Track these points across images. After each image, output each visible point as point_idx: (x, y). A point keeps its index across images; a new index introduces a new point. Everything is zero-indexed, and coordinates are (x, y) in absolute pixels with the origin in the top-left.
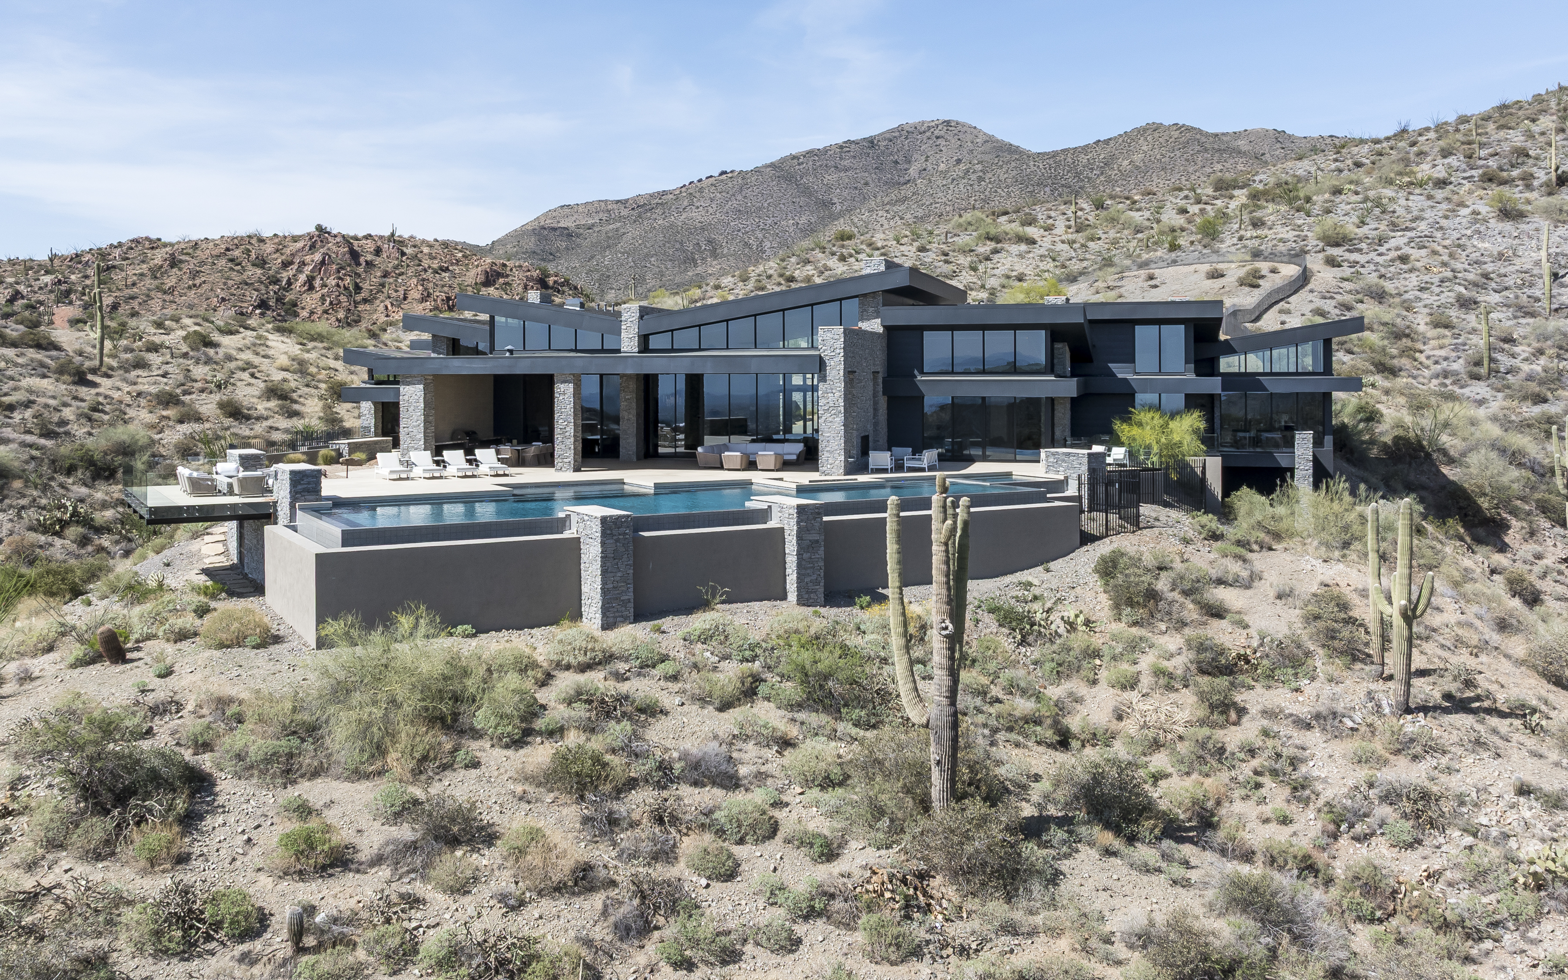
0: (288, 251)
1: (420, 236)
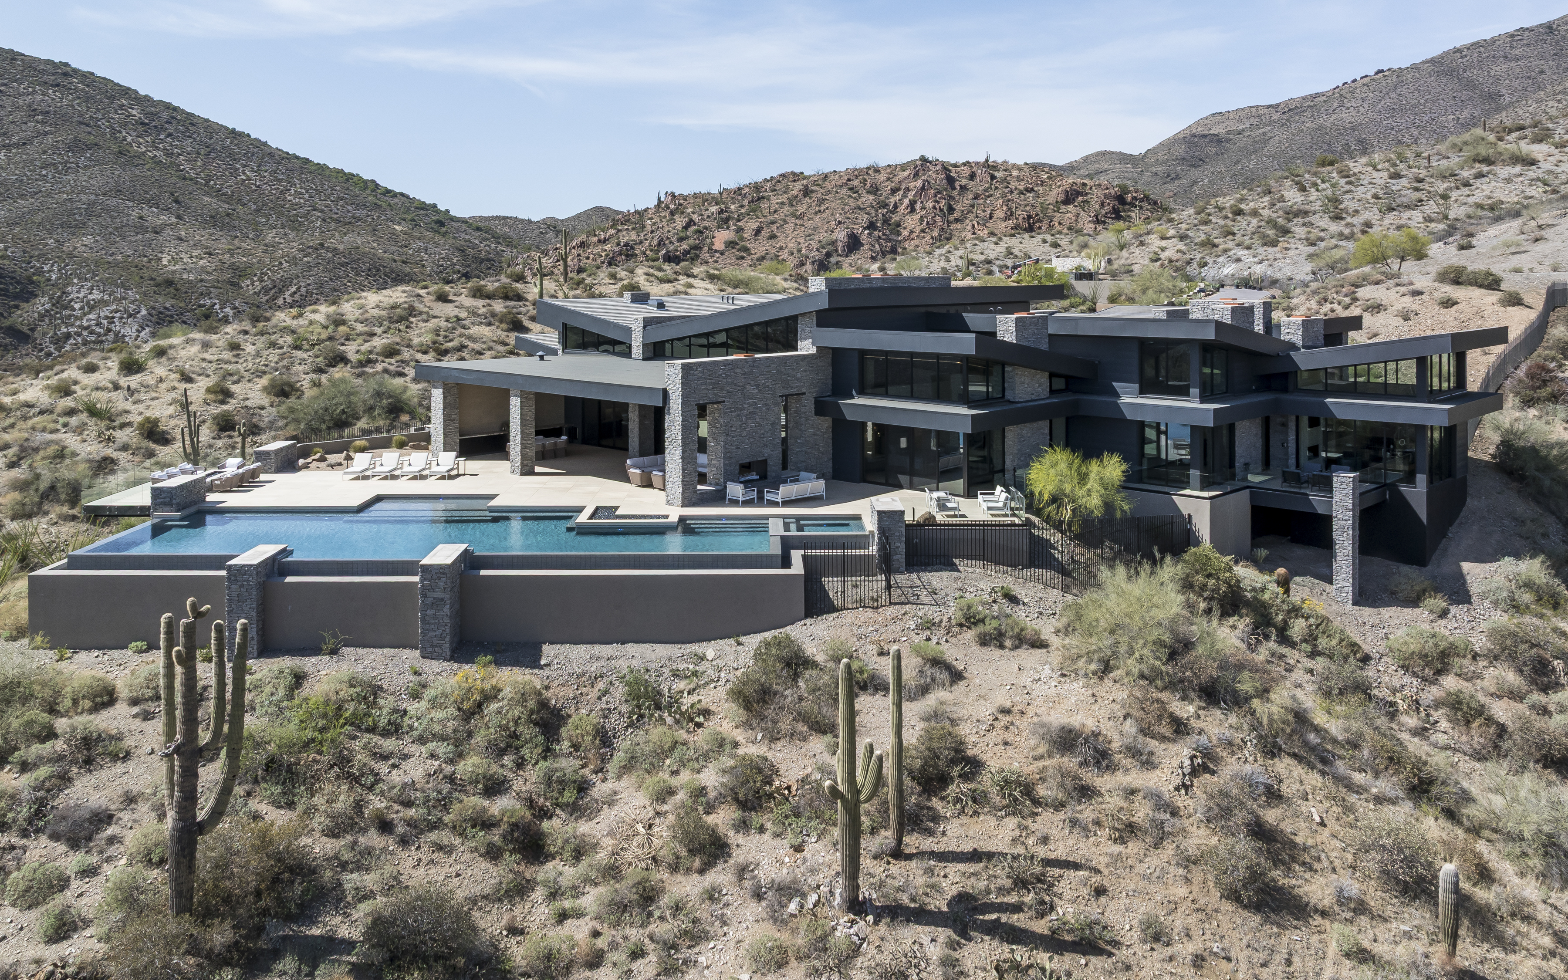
0: (896, 179)
1: (1012, 161)
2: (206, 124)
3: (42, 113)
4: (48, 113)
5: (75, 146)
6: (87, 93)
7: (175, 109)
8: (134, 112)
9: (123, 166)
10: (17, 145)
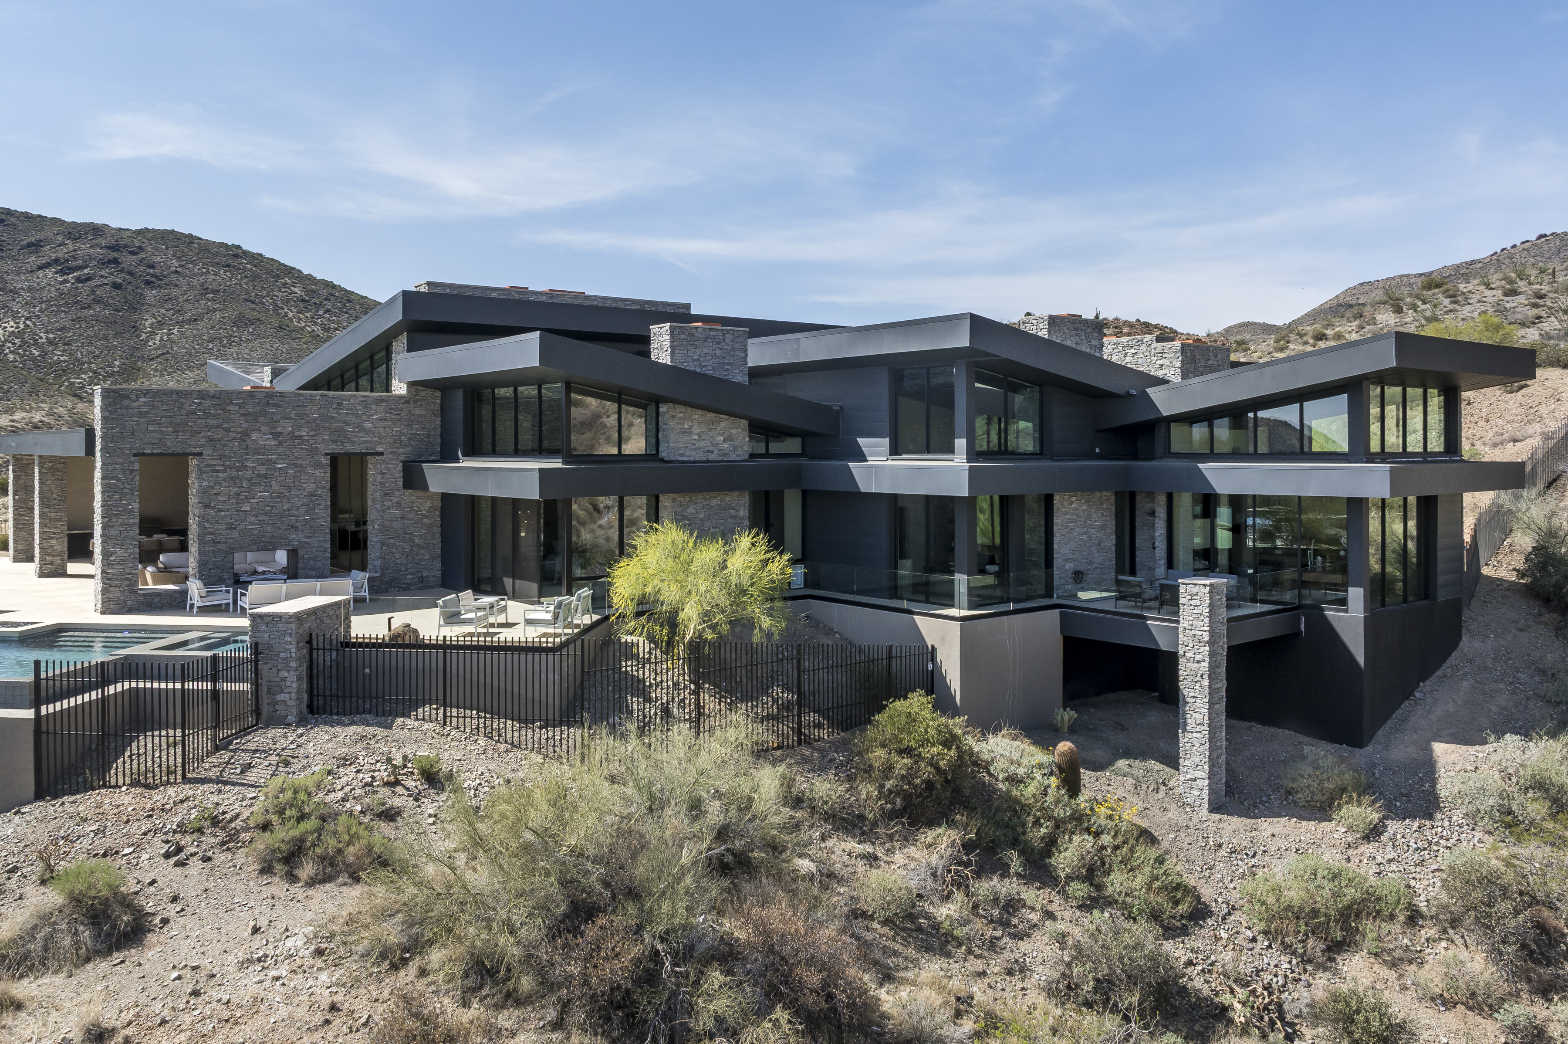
2: (362, 301)
3: (212, 291)
4: (218, 291)
5: (240, 322)
6: (254, 272)
7: (334, 287)
8: (296, 290)
9: (282, 340)
10: (189, 321)
